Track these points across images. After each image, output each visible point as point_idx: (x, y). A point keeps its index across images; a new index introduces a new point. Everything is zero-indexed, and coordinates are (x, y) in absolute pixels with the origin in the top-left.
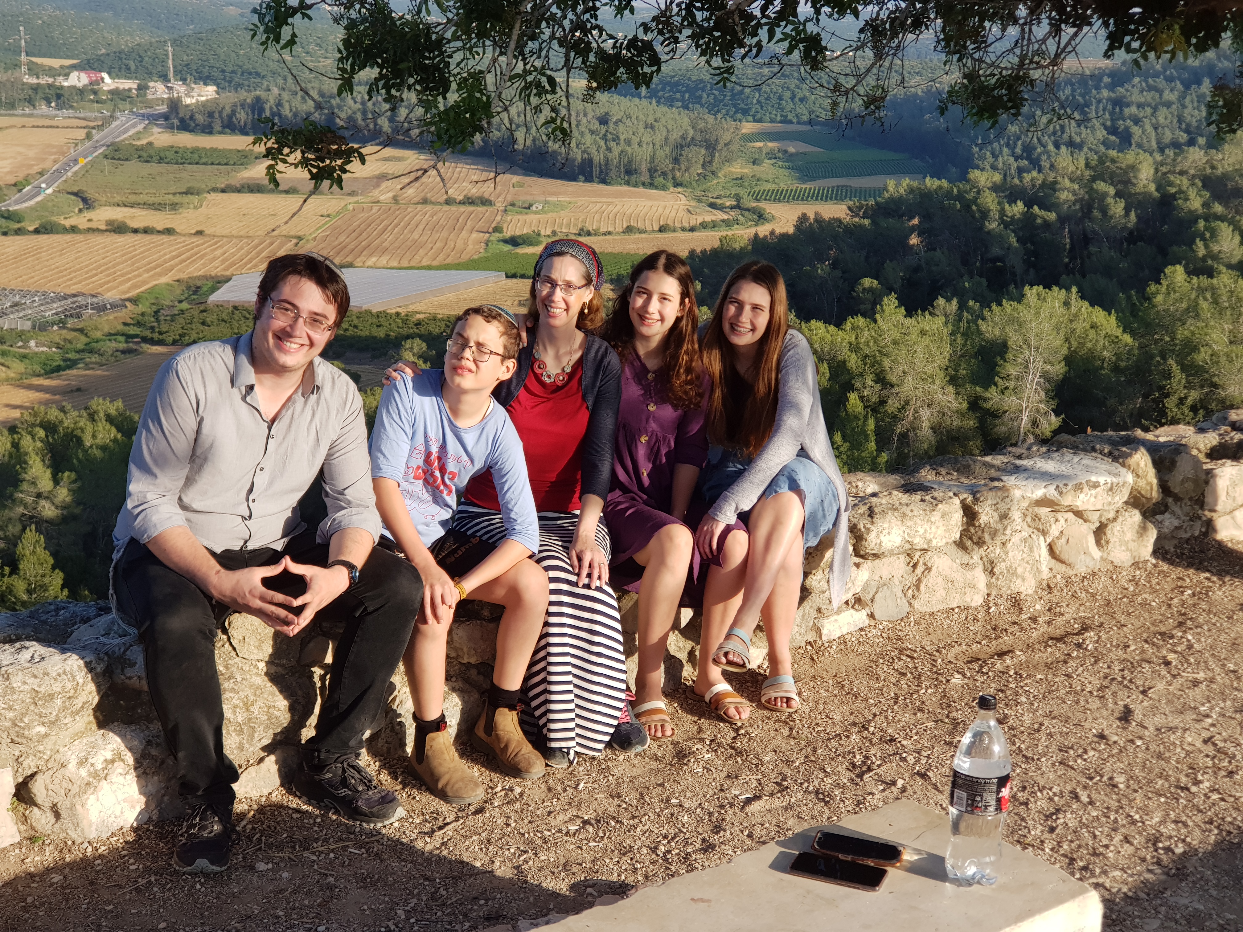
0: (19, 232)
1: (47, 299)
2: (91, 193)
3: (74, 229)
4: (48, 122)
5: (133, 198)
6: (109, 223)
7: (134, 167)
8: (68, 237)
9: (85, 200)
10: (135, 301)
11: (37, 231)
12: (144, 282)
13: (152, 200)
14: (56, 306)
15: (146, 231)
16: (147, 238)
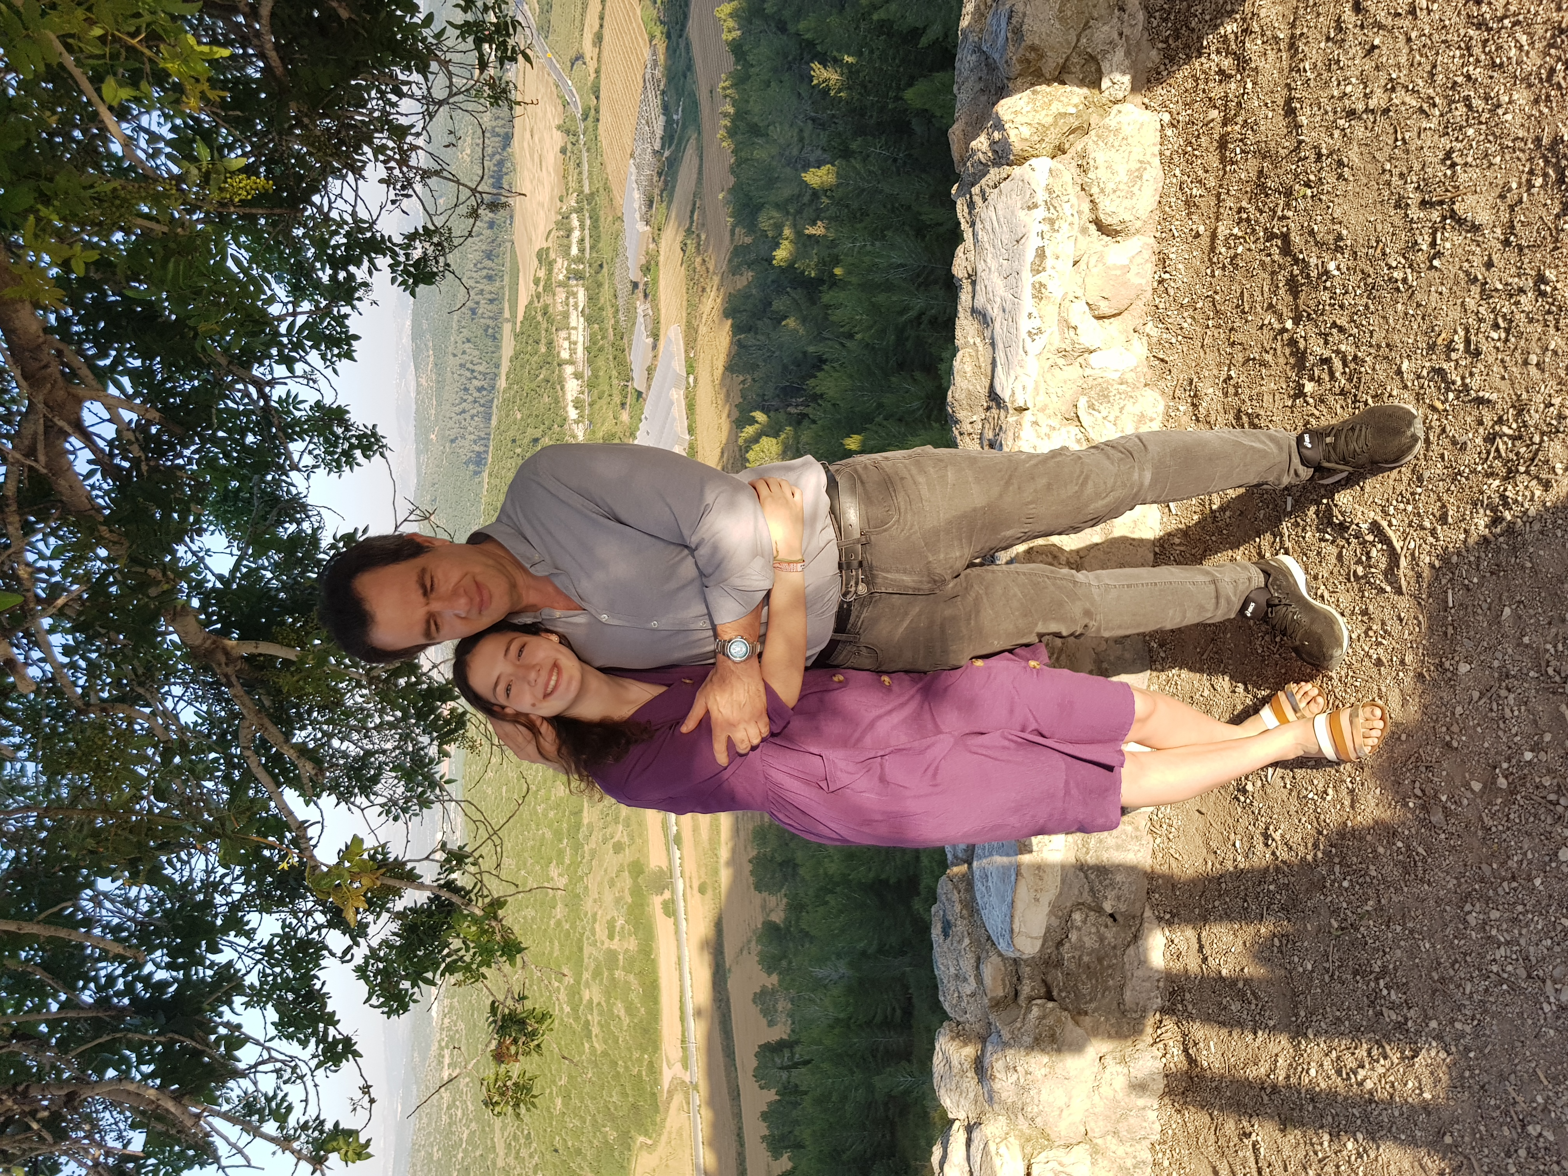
0: (597, 111)
1: (645, 101)
2: (573, 54)
3: (597, 71)
4: (521, 74)
5: (577, 23)
6: (594, 45)
7: (554, 17)
8: (603, 76)
9: (577, 59)
10: (652, 37)
11: (597, 98)
12: (639, 26)
13: (580, 10)
14: (651, 95)
15: (602, 18)
16: (606, 17)
